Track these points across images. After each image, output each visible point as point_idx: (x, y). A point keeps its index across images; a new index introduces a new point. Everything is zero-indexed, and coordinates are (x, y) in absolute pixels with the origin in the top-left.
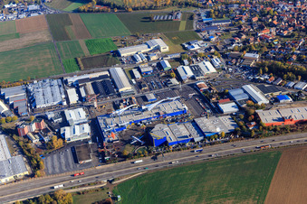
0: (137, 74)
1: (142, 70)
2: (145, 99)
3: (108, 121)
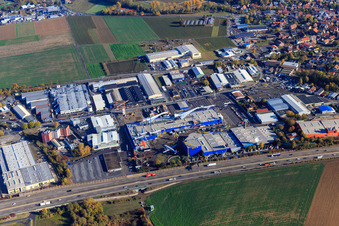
0: (168, 81)
1: (173, 77)
2: (177, 107)
3: (139, 128)
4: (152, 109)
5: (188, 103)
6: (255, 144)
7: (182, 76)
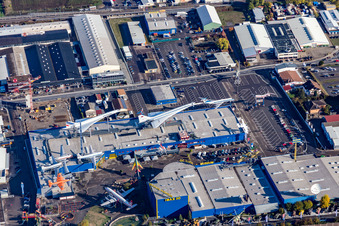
0: (138, 36)
1: (152, 26)
2: (149, 97)
3: (55, 144)
4: (93, 98)
5: (177, 90)
6: (312, 199)
7: (172, 24)
